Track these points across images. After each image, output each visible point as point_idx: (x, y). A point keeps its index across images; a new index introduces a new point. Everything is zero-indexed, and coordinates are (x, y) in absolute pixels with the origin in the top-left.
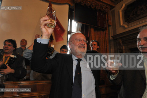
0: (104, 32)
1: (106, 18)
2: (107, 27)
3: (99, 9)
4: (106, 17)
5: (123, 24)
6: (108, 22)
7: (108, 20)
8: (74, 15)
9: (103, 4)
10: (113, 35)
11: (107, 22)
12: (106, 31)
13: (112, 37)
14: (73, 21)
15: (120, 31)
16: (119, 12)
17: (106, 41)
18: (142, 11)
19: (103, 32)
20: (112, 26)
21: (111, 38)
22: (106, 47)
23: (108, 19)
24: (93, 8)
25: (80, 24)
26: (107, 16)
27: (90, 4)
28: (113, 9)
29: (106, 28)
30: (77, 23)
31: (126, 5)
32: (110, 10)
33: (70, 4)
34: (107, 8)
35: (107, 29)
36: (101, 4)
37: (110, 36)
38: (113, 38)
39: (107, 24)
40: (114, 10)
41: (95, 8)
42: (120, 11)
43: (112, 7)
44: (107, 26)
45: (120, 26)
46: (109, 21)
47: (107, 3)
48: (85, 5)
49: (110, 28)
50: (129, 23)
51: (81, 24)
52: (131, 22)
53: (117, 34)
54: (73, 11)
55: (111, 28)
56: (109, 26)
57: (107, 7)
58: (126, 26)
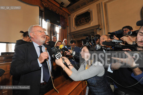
3: (61, 14)
7: (66, 23)
8: (43, 15)
12: (65, 30)
14: (43, 20)
15: (73, 30)
17: (66, 35)
24: (57, 13)
26: (66, 20)
27: (55, 10)
31: (76, 15)
35: (66, 28)
36: (63, 11)
38: (69, 34)
40: (70, 17)
41: (59, 13)
42: (73, 18)
43: (69, 15)
44: (66, 26)
45: (73, 27)
47: (66, 11)
48: (52, 10)
52: (78, 26)
53: (71, 32)
54: (43, 12)
55: (68, 28)
56: (67, 26)
57: (66, 14)
58: (76, 28)
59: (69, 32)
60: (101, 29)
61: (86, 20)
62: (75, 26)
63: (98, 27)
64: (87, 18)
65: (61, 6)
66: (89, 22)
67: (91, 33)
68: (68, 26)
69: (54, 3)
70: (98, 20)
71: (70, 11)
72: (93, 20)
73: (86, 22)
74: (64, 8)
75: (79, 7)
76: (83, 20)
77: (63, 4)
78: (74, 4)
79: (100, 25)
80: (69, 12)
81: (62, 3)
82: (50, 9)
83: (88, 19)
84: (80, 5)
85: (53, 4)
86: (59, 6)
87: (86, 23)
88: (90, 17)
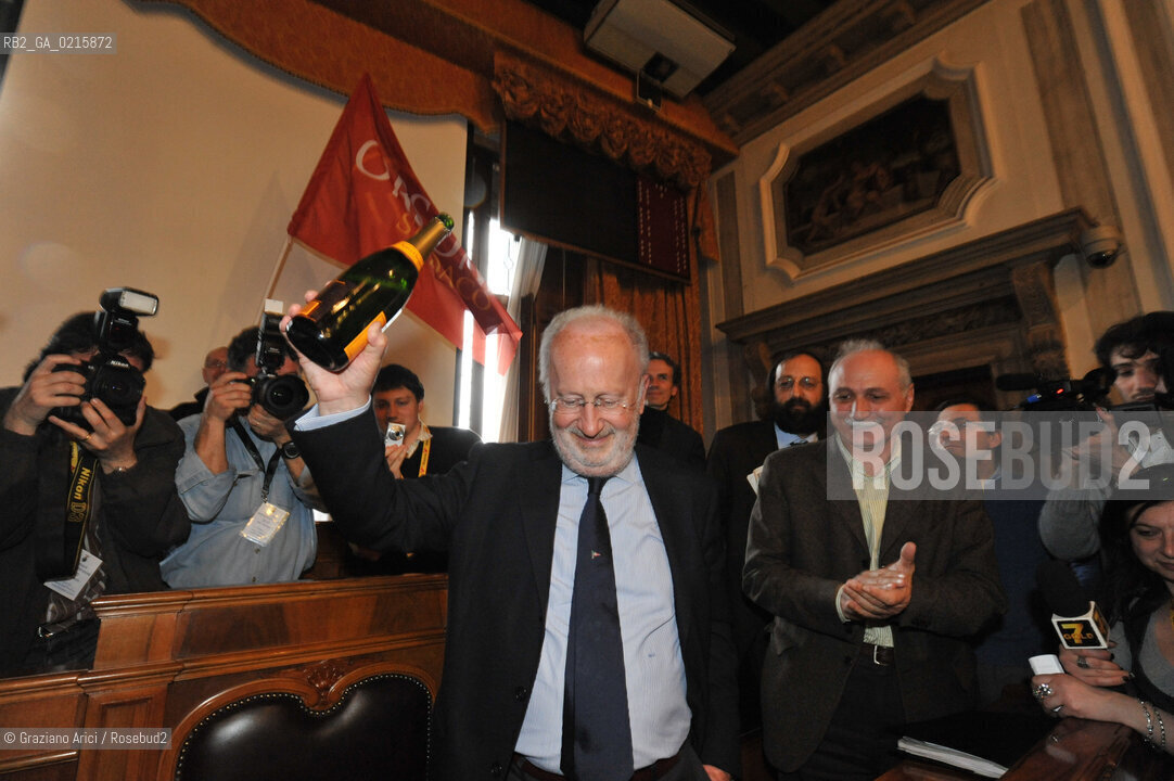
0: (679, 297)
1: (686, 222)
2: (694, 271)
3: (647, 162)
4: (691, 212)
5: (778, 256)
6: (697, 243)
7: (697, 232)
9: (672, 137)
10: (723, 320)
11: (691, 240)
12: (687, 295)
13: (717, 326)
14: (495, 224)
15: (761, 296)
16: (757, 187)
17: (688, 348)
18: (872, 195)
19: (669, 296)
20: (720, 267)
21: (716, 335)
22: (689, 384)
23: (698, 224)
24: (614, 155)
25: (539, 249)
26: (691, 205)
27: (596, 131)
28: (726, 170)
29: (688, 278)
30: (517, 239)
31: (792, 152)
32: (712, 171)
33: (478, 121)
34: (691, 159)
35: (694, 279)
36: (660, 133)
37: (713, 323)
38: (723, 335)
39: (692, 249)
40: (732, 174)
41: (627, 153)
42: (764, 184)
43: (721, 158)
44: (692, 265)
45: (764, 267)
46: (706, 233)
47: (693, 130)
48: (567, 132)
49: (710, 274)
50: (807, 254)
51: (545, 248)
52: (819, 250)
53: (748, 310)
54: (498, 162)
55: (714, 278)
56: (704, 263)
57: (694, 154)
58: (793, 271)
59: (717, 314)
60: (1102, 261)
61: (899, 177)
62: (780, 255)
63: (1061, 239)
64: (916, 158)
65: (647, 90)
66: (939, 193)
67: (982, 306)
68: (713, 262)
69: (586, 71)
70: (1061, 159)
71: (728, 120)
72: (987, 173)
73: (911, 197)
74: (675, 99)
75: (817, 76)
76: (870, 184)
77: (664, 68)
78: (770, 54)
79: (1092, 208)
80: (722, 128)
81: (658, 60)
82: (554, 130)
83: (928, 165)
84: (834, 51)
85: (578, 82)
86: (628, 97)
87: (902, 209)
88: (952, 148)
